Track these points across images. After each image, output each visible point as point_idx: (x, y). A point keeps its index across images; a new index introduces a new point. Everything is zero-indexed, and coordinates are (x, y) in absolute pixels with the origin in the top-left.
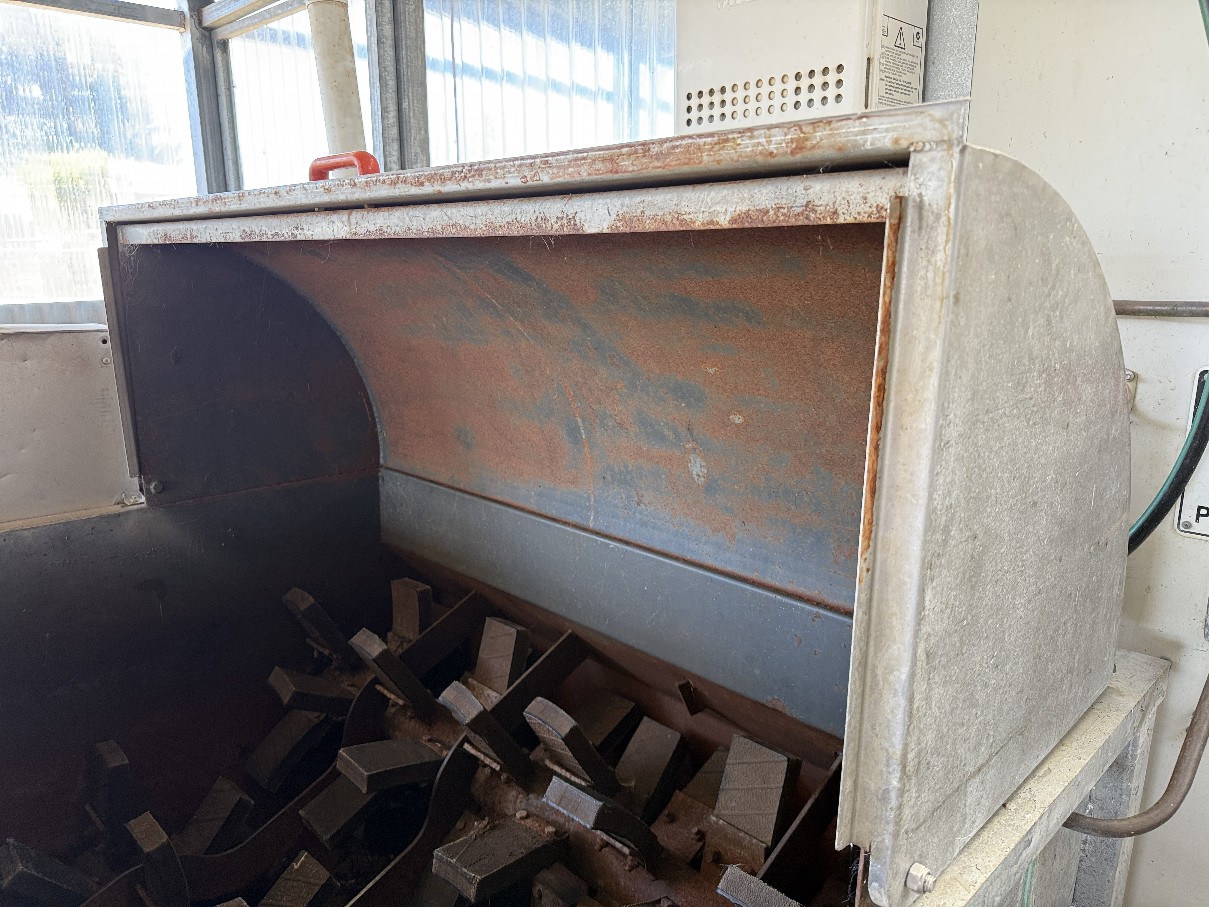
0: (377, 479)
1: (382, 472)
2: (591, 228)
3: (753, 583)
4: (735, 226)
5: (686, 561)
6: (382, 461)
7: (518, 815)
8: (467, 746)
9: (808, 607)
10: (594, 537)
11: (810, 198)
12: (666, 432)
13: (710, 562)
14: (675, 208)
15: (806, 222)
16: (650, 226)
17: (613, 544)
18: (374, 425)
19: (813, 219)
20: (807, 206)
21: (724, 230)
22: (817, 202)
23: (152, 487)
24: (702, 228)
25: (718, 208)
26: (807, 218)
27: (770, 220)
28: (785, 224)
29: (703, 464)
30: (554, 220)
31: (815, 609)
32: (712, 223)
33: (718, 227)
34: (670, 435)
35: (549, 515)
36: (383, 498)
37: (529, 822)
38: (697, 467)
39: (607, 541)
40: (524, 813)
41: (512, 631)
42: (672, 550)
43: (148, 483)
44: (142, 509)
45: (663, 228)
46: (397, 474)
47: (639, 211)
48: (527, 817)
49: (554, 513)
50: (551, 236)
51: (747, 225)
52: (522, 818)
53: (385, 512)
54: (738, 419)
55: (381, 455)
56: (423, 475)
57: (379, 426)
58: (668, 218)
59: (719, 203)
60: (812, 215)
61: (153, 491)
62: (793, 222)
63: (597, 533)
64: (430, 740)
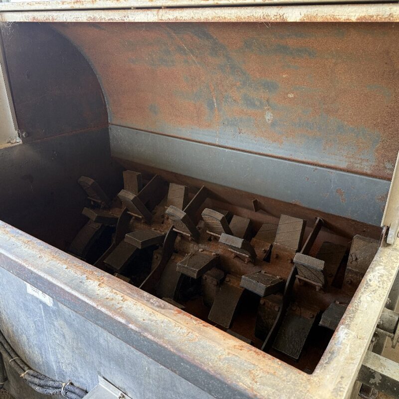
0: (108, 129)
1: (110, 126)
2: (291, 20)
3: (289, 160)
4: (358, 21)
5: (260, 154)
6: (109, 122)
7: (200, 250)
8: (174, 229)
9: (312, 167)
10: (218, 148)
11: (391, 12)
12: (256, 103)
13: (270, 153)
14: (332, 14)
15: (389, 21)
16: (319, 20)
17: (227, 150)
18: (105, 106)
19: (392, 20)
20: (390, 15)
21: (353, 23)
22: (394, 14)
23: (24, 135)
24: (343, 21)
25: (352, 14)
26: (390, 19)
27: (374, 20)
28: (380, 21)
29: (272, 115)
30: (272, 16)
31: (315, 167)
32: (348, 19)
33: (351, 21)
34: (257, 103)
35: (197, 140)
36: (111, 137)
37: (205, 252)
38: (269, 116)
39: (225, 149)
40: (202, 250)
41: (183, 187)
42: (255, 150)
43: (22, 133)
44: (20, 145)
45: (326, 21)
46: (119, 127)
47: (315, 14)
48: (203, 251)
49: (199, 140)
50: (270, 22)
51: (364, 21)
52: (201, 251)
53: (113, 143)
54: (291, 96)
55: (109, 118)
56: (132, 126)
57: (107, 106)
58: (329, 17)
59: (352, 12)
60: (392, 18)
61: (24, 136)
62: (383, 20)
63: (219, 146)
64: (155, 230)
